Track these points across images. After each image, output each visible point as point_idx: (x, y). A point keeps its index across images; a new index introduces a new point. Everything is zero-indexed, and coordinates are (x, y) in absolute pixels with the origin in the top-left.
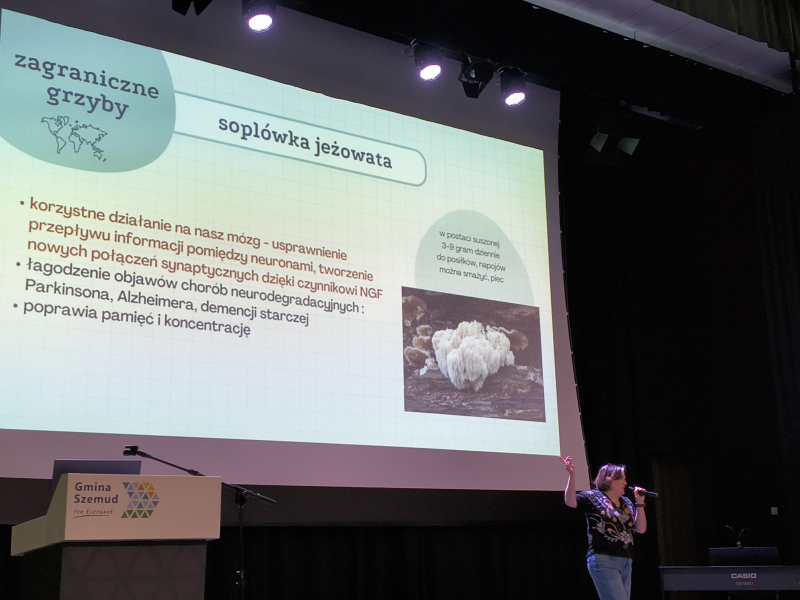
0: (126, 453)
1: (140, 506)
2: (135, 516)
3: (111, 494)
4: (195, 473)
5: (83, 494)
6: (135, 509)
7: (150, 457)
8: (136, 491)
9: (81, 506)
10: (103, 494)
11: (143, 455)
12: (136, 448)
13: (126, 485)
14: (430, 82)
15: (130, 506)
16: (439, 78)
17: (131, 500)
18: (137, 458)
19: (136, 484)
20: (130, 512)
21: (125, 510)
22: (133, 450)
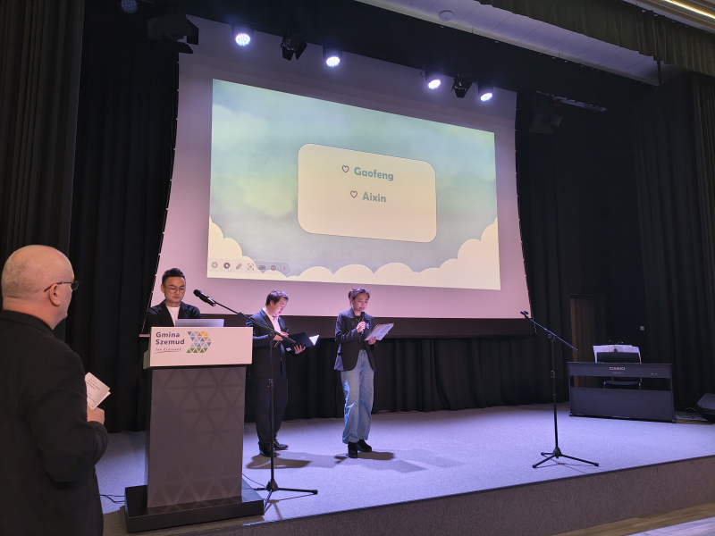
1: (199, 345)
2: (196, 351)
3: (180, 339)
5: (161, 339)
6: (196, 348)
8: (196, 336)
9: (160, 346)
10: (175, 339)
13: (189, 333)
14: (435, 90)
15: (192, 345)
16: (440, 87)
17: (193, 342)
19: (196, 333)
20: (192, 349)
21: (189, 348)
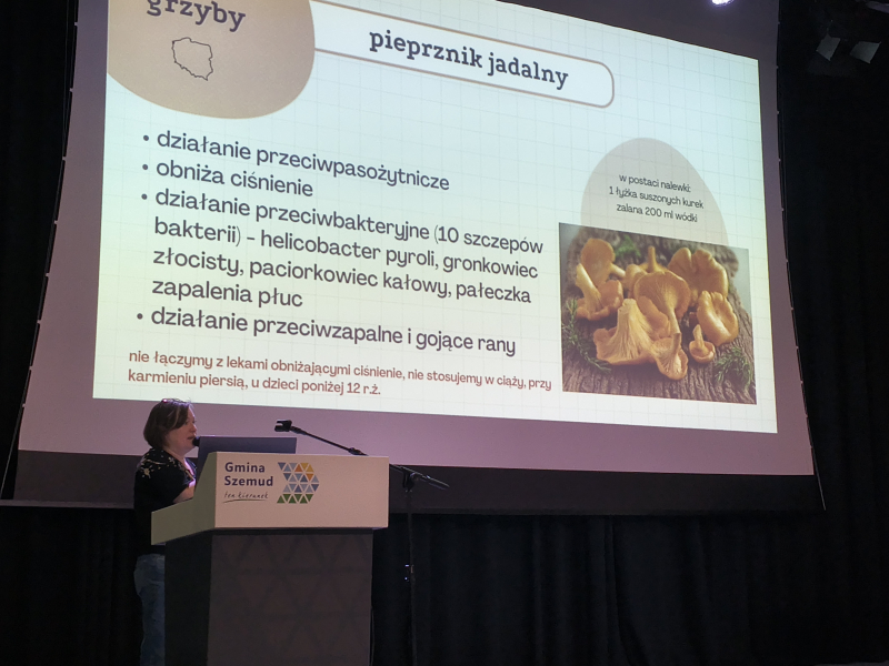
0: (277, 429)
1: (298, 490)
2: (292, 501)
3: (265, 476)
4: (356, 452)
5: (234, 475)
6: (293, 493)
7: (305, 433)
8: (293, 472)
10: (257, 476)
11: (297, 430)
12: (290, 422)
13: (281, 465)
15: (286, 489)
17: (288, 482)
18: (290, 434)
19: (293, 465)
20: (287, 496)
21: (281, 494)
22: (286, 426)
